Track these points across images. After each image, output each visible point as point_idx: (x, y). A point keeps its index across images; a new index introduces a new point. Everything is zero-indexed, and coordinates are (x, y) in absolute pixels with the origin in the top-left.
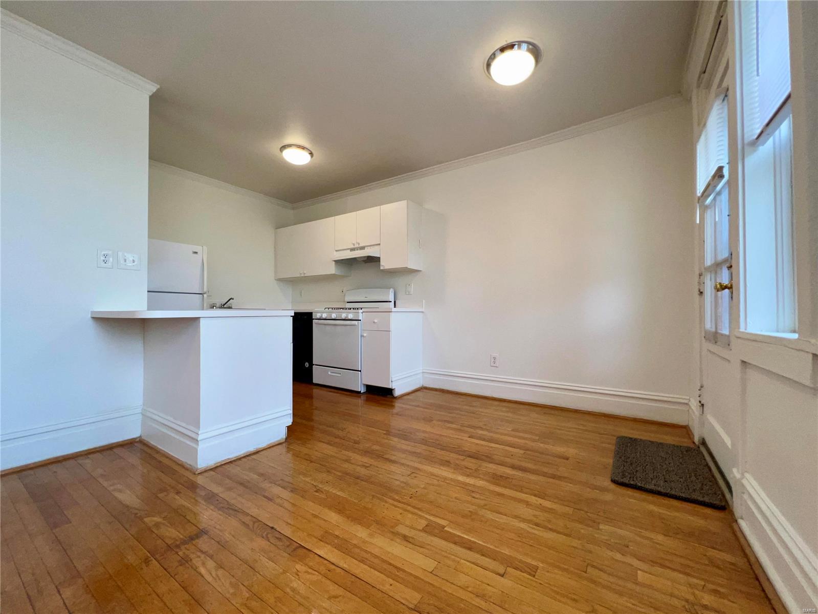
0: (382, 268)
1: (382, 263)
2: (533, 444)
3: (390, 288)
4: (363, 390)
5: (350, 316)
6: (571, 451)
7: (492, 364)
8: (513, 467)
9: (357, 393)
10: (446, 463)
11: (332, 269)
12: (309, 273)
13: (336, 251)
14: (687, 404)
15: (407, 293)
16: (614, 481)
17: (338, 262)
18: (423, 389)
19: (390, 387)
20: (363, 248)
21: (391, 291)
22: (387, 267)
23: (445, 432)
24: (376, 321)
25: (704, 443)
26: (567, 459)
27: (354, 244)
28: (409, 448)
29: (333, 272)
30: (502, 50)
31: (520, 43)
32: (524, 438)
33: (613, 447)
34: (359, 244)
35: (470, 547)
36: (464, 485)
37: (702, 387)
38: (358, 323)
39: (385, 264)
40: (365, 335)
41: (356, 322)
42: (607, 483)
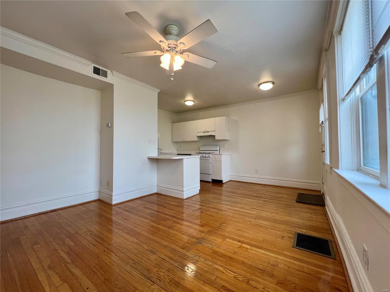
0: (216, 139)
1: (216, 137)
2: (273, 195)
3: (218, 146)
4: (211, 181)
5: (207, 156)
6: (285, 196)
7: (256, 172)
8: (268, 199)
9: (209, 182)
10: (250, 198)
11: (196, 139)
12: (186, 140)
13: (197, 132)
14: (320, 184)
15: (224, 147)
16: (296, 201)
17: (199, 137)
18: (231, 181)
19: (222, 180)
20: (208, 132)
21: (218, 147)
22: (218, 139)
23: (245, 192)
24: (216, 158)
25: (323, 194)
26: (284, 198)
27: (205, 131)
28: (237, 195)
29: (196, 140)
30: (264, 83)
31: (270, 82)
32: (270, 193)
33: (297, 195)
34: (207, 130)
35: (263, 211)
36: (257, 202)
37: (323, 178)
38: (210, 158)
39: (217, 138)
40: (212, 162)
41: (209, 158)
42: (295, 202)
